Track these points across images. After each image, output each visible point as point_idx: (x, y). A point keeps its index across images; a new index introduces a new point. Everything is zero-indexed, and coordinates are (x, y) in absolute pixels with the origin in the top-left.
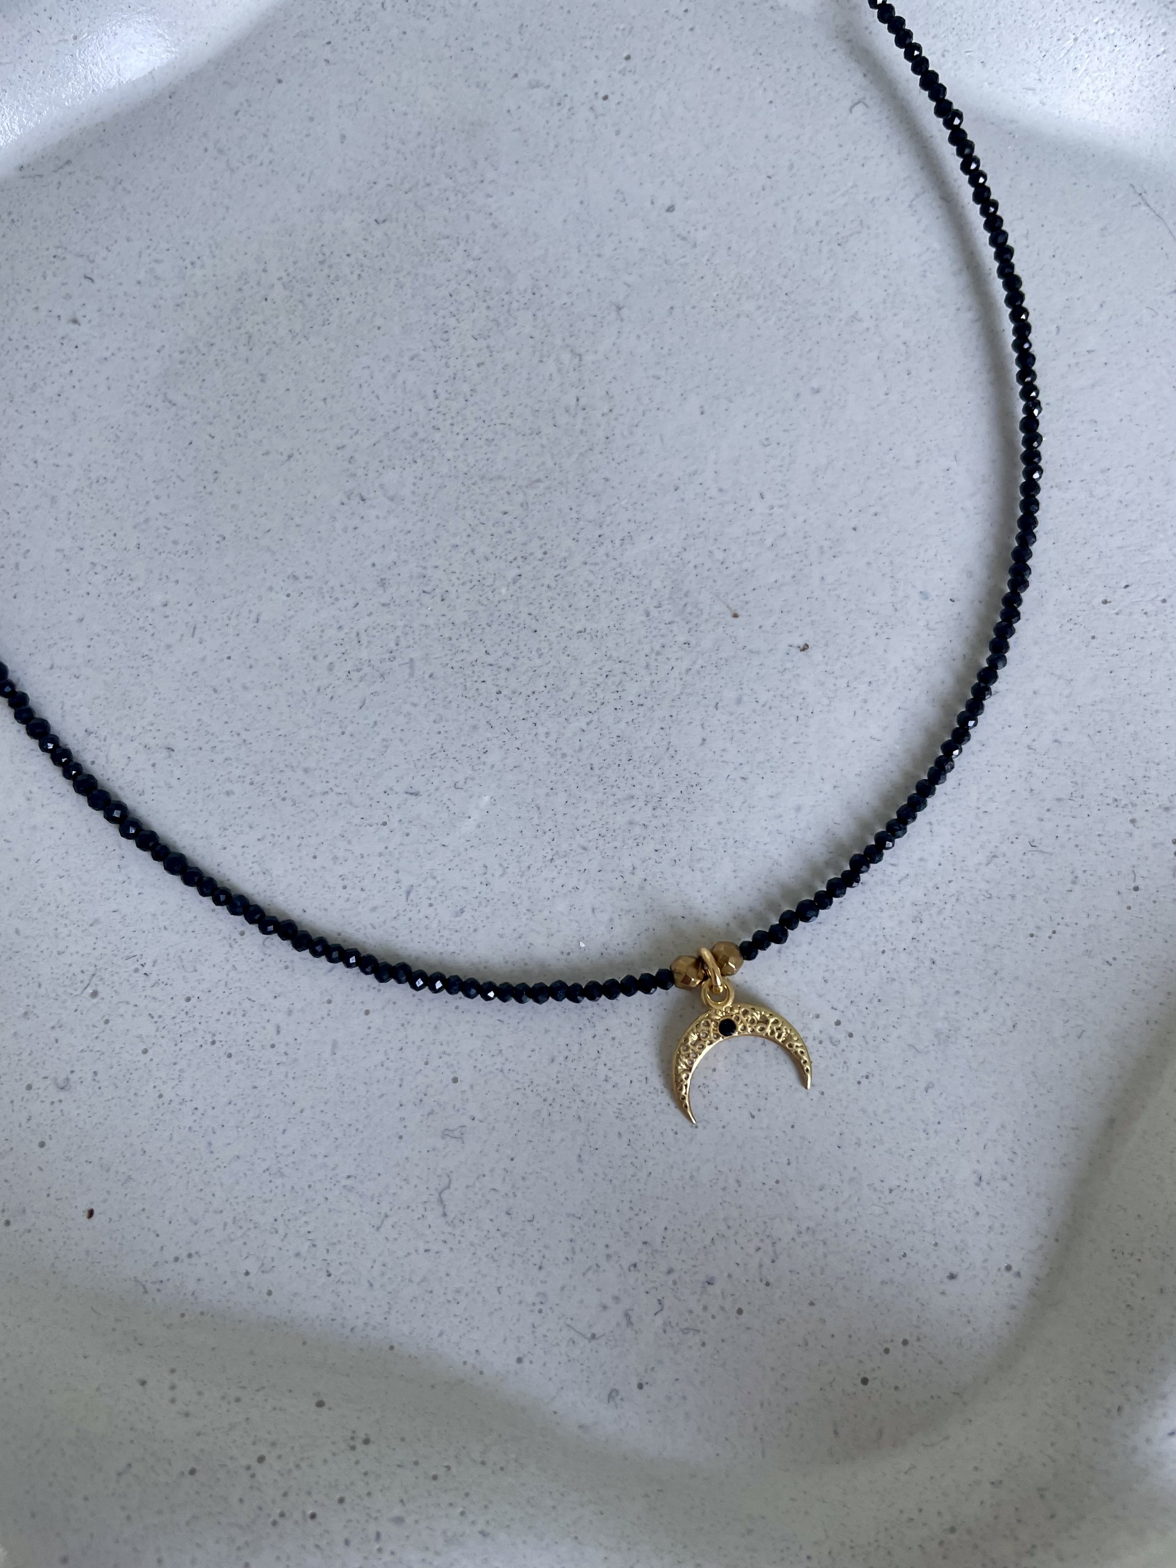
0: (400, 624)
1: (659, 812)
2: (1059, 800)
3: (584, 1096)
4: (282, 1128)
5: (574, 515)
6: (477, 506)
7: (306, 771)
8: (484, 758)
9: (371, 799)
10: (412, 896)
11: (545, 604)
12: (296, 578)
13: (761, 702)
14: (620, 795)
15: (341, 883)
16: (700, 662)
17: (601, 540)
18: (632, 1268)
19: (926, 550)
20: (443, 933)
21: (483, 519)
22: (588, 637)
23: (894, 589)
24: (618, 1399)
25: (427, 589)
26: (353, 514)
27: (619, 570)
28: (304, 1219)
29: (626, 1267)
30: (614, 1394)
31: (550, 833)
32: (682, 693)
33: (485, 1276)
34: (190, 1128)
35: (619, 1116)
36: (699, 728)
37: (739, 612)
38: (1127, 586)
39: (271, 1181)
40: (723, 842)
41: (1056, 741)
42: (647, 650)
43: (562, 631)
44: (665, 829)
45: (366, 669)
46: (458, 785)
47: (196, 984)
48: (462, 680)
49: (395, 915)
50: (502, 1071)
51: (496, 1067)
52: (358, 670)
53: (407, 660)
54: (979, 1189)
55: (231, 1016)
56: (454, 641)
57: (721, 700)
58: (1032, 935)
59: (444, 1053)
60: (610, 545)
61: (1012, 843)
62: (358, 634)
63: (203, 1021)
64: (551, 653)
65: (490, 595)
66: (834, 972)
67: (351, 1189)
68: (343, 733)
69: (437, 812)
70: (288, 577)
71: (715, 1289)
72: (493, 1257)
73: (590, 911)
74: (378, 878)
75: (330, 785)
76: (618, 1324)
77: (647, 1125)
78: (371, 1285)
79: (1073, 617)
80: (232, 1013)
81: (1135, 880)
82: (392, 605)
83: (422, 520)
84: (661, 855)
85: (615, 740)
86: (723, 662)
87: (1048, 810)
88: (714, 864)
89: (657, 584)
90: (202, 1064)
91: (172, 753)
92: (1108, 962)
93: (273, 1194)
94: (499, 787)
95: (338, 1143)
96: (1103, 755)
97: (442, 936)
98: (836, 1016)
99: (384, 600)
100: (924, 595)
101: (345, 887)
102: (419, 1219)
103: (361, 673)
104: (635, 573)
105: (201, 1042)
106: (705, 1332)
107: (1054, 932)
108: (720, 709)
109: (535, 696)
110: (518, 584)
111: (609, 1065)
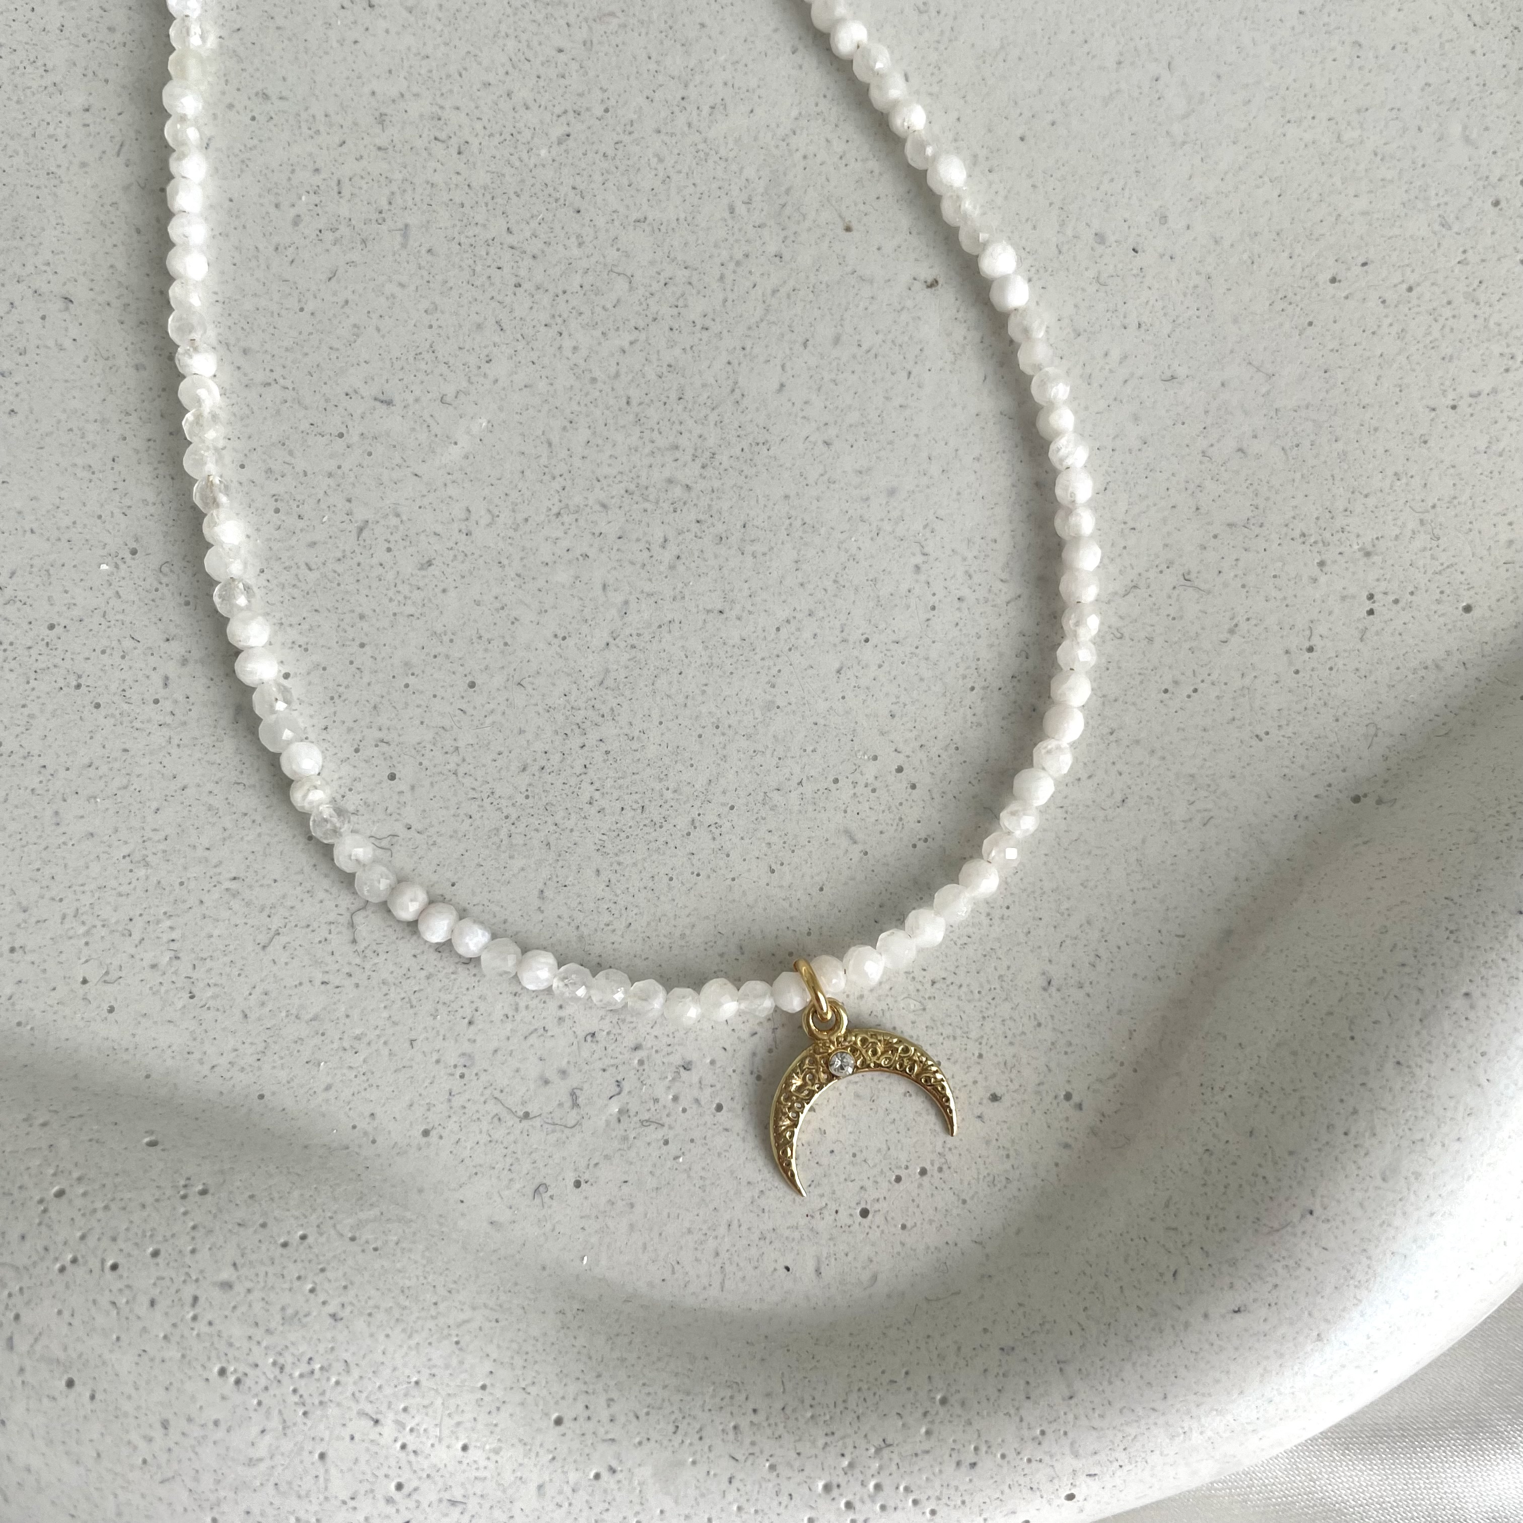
0: (398, 176)
1: (709, 472)
2: (1230, 525)
3: (558, 818)
4: (154, 805)
5: (653, 66)
6: (523, 37)
7: (245, 352)
8: (485, 367)
9: (327, 400)
10: (365, 534)
11: (598, 178)
12: (266, 97)
13: (865, 347)
14: (661, 442)
15: (273, 505)
16: (791, 283)
17: (683, 103)
18: (589, 1038)
19: (1112, 180)
20: (400, 587)
21: (530, 55)
22: (648, 229)
23: (1063, 224)
24: (546, 1196)
25: (443, 136)
26: (355, 22)
27: (701, 146)
28: (168, 923)
29: (581, 1035)
30: (542, 1189)
31: (561, 479)
32: (762, 320)
33: (395, 1024)
34: (33, 790)
35: (600, 849)
36: (779, 368)
37: (854, 225)
38: (1364, 264)
39: (131, 871)
40: (788, 522)
41: (1240, 450)
42: (725, 254)
43: (615, 216)
44: (714, 496)
45: (344, 230)
46: (448, 399)
47: (65, 608)
48: (471, 262)
49: (339, 554)
50: (455, 774)
51: (448, 767)
52: (334, 230)
53: (400, 225)
54: (1046, 995)
55: (105, 657)
56: (467, 209)
57: (813, 336)
58: (1166, 691)
59: (382, 741)
60: (695, 112)
61: (1161, 572)
62: (339, 182)
63: (68, 655)
64: (595, 242)
65: (525, 156)
66: (905, 705)
67: (235, 894)
68: (302, 310)
69: (413, 429)
70: (257, 94)
71: (693, 1077)
72: (410, 1001)
73: (600, 586)
74: (323, 505)
75: (275, 375)
76: (561, 1105)
77: (635, 864)
78: (246, 1016)
79: (1290, 295)
80: (108, 651)
81: (1309, 639)
82: (390, 151)
83: (447, 44)
84: (704, 527)
85: (665, 369)
86: (823, 286)
87: (1215, 537)
88: (771, 549)
89: (750, 172)
90: (59, 712)
91: (70, 305)
92: (1257, 736)
93: (132, 886)
94: (501, 409)
95: (226, 834)
96: (1298, 476)
97: (399, 592)
98: (900, 760)
99: (382, 141)
100: (1100, 238)
101: (277, 511)
102: (320, 942)
103: (337, 234)
104: (723, 152)
105: (61, 683)
106: (670, 1128)
107: (1195, 691)
108: (810, 347)
109: (565, 297)
110: (563, 147)
111: (597, 785)
